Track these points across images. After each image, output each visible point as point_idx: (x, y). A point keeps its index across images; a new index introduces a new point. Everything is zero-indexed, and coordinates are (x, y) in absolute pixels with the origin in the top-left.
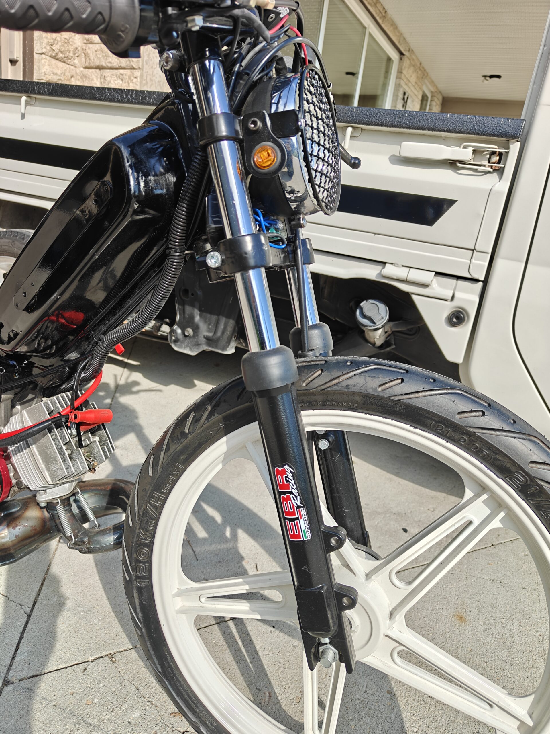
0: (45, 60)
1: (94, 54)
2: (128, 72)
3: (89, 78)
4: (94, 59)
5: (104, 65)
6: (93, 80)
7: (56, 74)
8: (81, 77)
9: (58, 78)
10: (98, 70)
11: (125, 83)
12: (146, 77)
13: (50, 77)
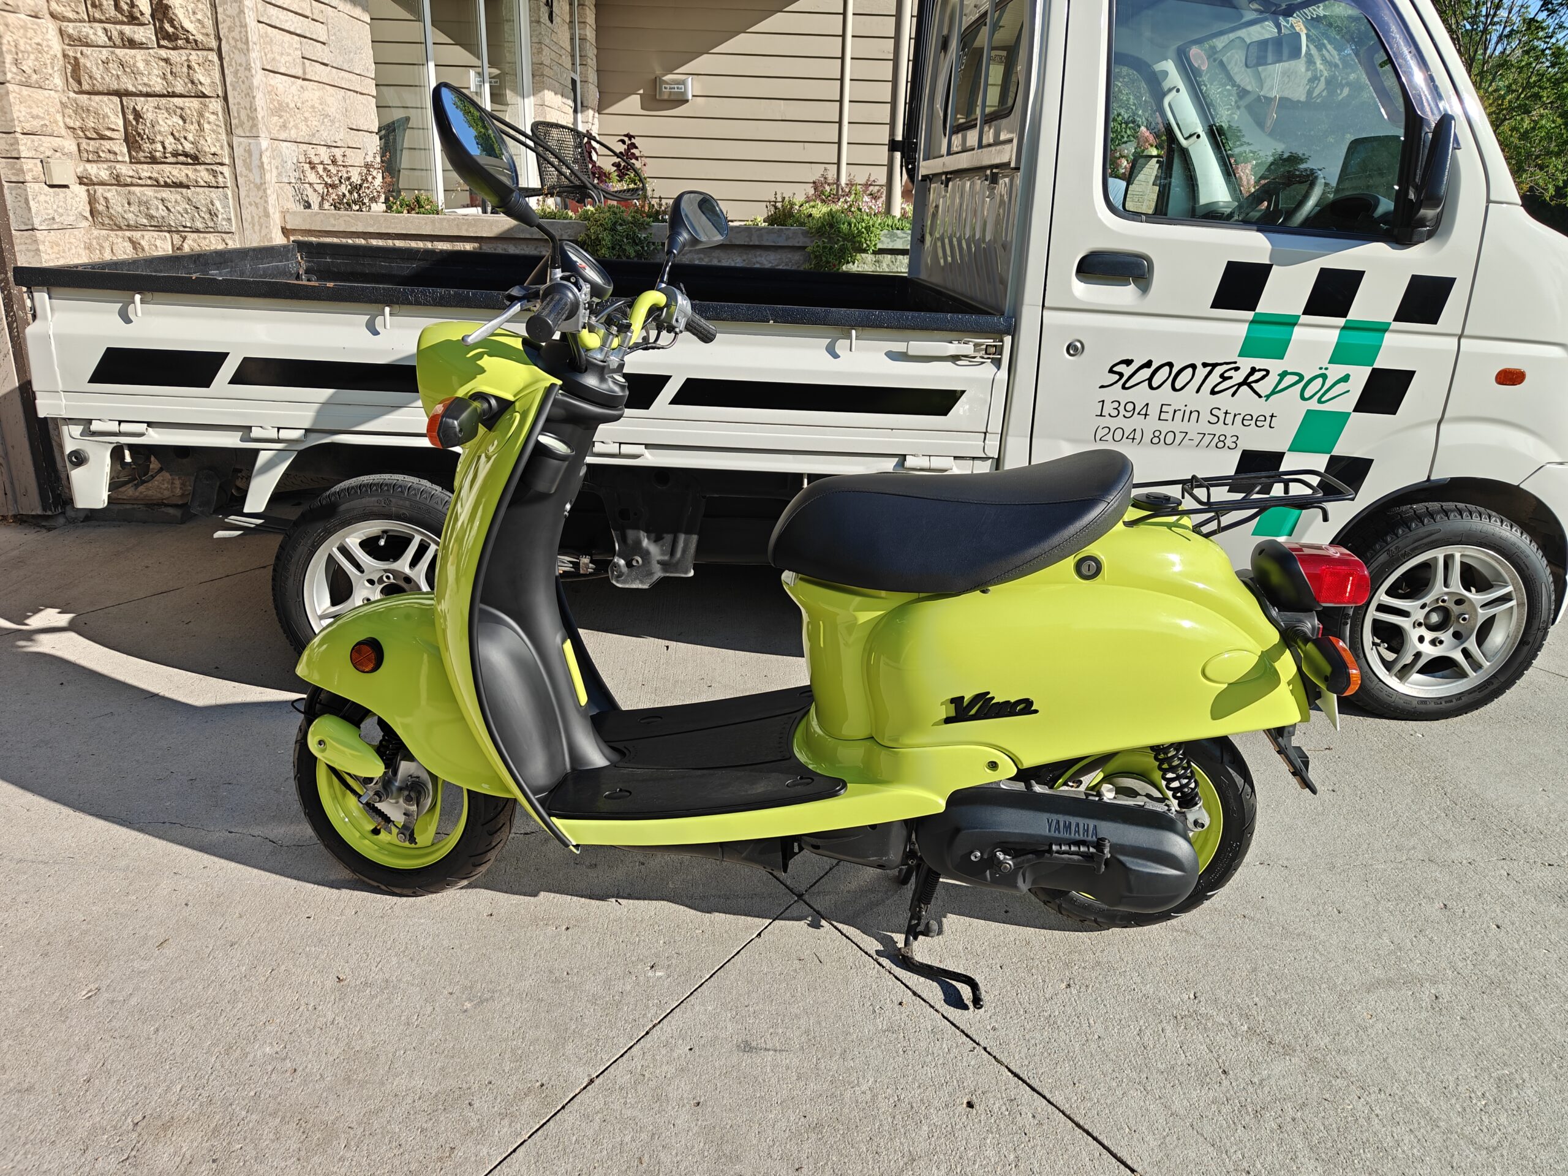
0: (14, 95)
1: (101, 67)
2: (195, 103)
3: (99, 114)
4: (103, 78)
5: (134, 90)
6: (105, 116)
7: (38, 117)
8: (76, 113)
9: (42, 123)
10: (116, 99)
11: (192, 123)
12: (239, 113)
13: (28, 125)
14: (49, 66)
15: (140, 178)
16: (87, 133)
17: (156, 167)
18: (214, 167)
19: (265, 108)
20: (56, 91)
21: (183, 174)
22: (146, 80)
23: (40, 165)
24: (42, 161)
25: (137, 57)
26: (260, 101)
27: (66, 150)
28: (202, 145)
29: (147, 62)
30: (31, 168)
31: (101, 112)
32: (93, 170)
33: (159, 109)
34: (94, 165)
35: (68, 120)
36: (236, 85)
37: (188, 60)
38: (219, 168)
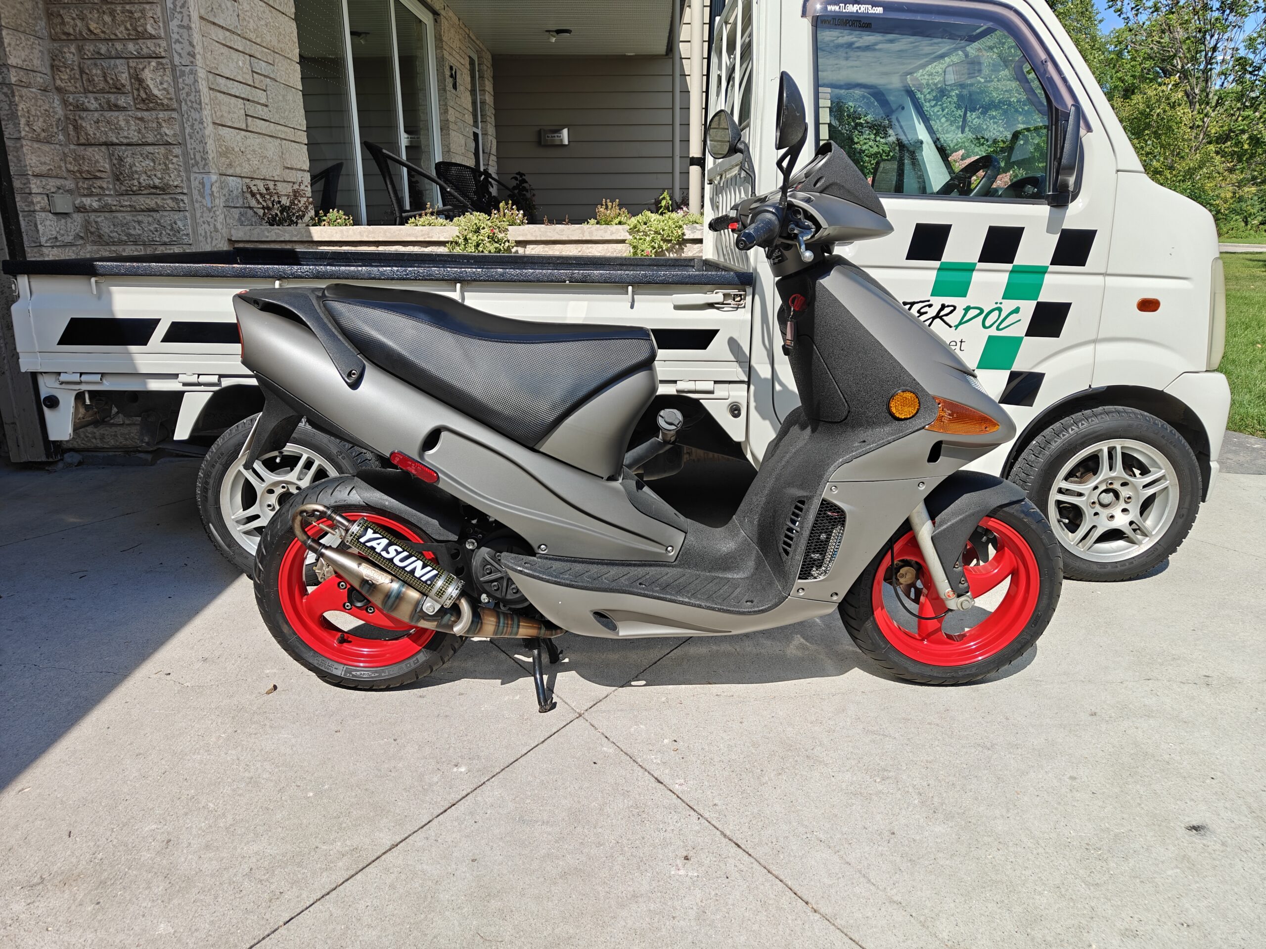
0: (27, 147)
1: (94, 126)
2: (162, 150)
3: (91, 160)
4: (95, 134)
5: (117, 141)
6: (97, 161)
7: (45, 163)
8: (75, 159)
9: (48, 168)
10: (103, 148)
11: (160, 164)
12: (194, 155)
13: (38, 169)
14: (55, 127)
15: (122, 206)
16: (84, 175)
17: (134, 198)
18: (177, 197)
19: (215, 151)
20: (61, 145)
21: (154, 202)
22: (126, 134)
23: (46, 198)
24: (48, 197)
25: (120, 118)
26: (211, 146)
27: (67, 188)
28: (168, 180)
29: (127, 122)
30: (40, 202)
31: (93, 159)
32: (87, 201)
33: (136, 155)
34: (89, 199)
35: (69, 166)
36: (193, 135)
37: (157, 118)
38: (180, 197)
